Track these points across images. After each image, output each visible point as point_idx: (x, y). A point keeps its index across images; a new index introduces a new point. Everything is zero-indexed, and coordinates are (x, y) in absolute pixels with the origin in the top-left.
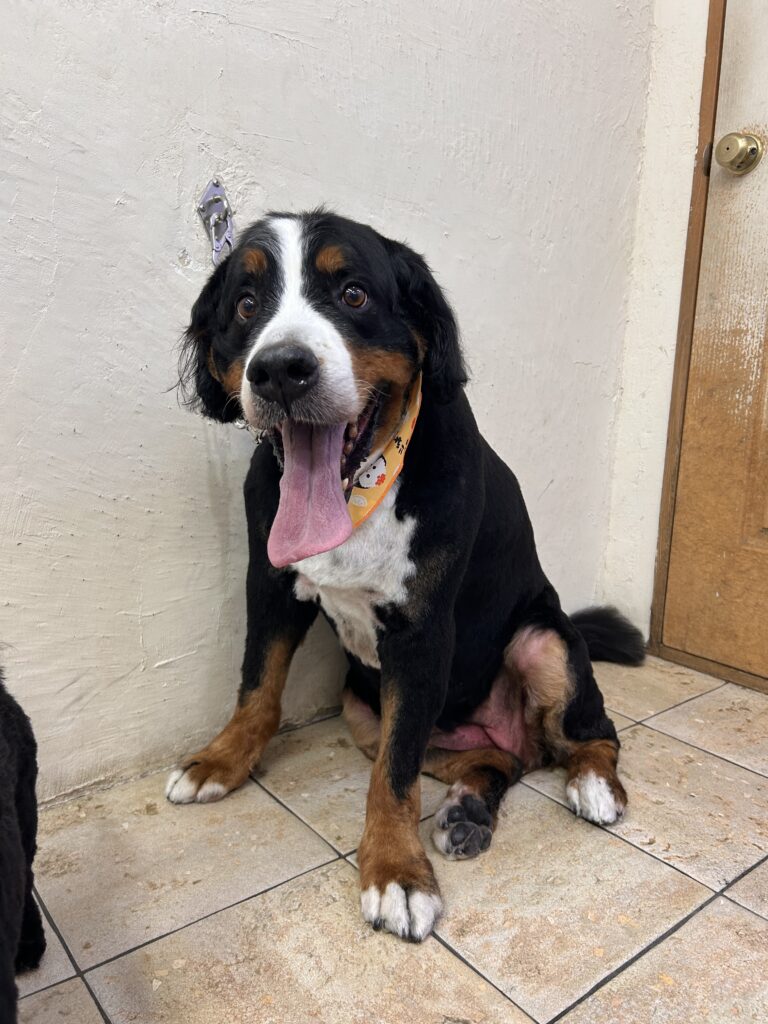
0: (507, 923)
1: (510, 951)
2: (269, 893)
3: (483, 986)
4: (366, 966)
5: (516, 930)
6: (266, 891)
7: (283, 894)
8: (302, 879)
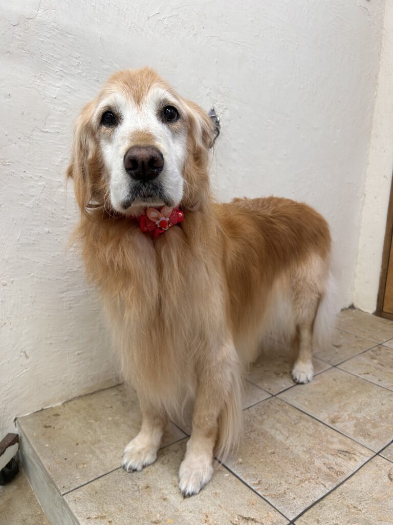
0: (351, 419)
1: (355, 429)
2: (250, 408)
3: (349, 440)
4: (300, 433)
5: (355, 421)
6: (248, 408)
7: (256, 409)
8: (262, 404)
